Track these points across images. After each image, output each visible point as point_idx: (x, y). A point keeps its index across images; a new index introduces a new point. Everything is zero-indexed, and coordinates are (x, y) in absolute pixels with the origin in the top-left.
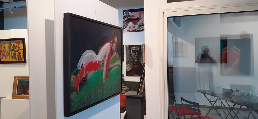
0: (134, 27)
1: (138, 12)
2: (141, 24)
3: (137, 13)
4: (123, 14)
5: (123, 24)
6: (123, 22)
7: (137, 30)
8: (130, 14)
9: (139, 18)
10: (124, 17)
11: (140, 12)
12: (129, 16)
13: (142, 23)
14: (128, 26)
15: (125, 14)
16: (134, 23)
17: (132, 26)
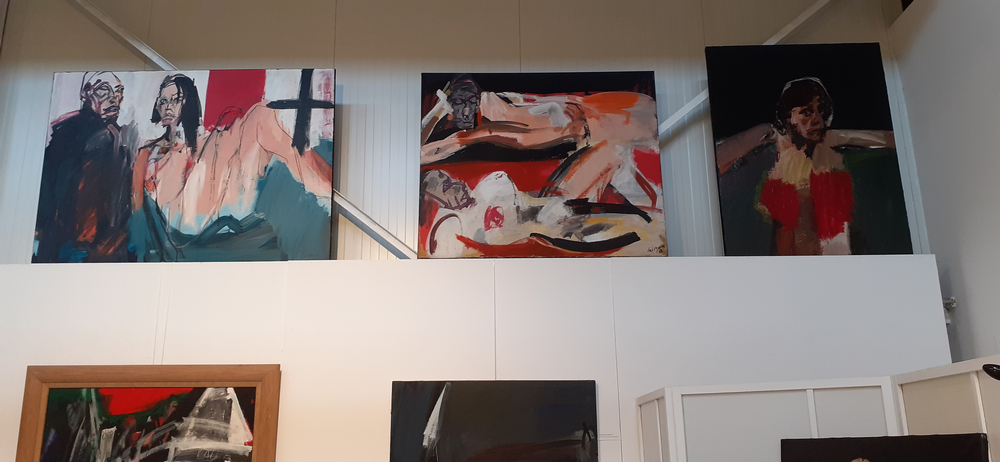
0: (532, 214)
1: (565, 98)
2: (593, 197)
3: (557, 102)
4: (428, 102)
5: (423, 186)
6: (425, 169)
7: (556, 242)
8: (491, 105)
9: (573, 146)
10: (436, 132)
11: (579, 99)
12: (479, 121)
13: (601, 185)
14: (471, 202)
15: (443, 106)
16: (523, 184)
17: (507, 208)
